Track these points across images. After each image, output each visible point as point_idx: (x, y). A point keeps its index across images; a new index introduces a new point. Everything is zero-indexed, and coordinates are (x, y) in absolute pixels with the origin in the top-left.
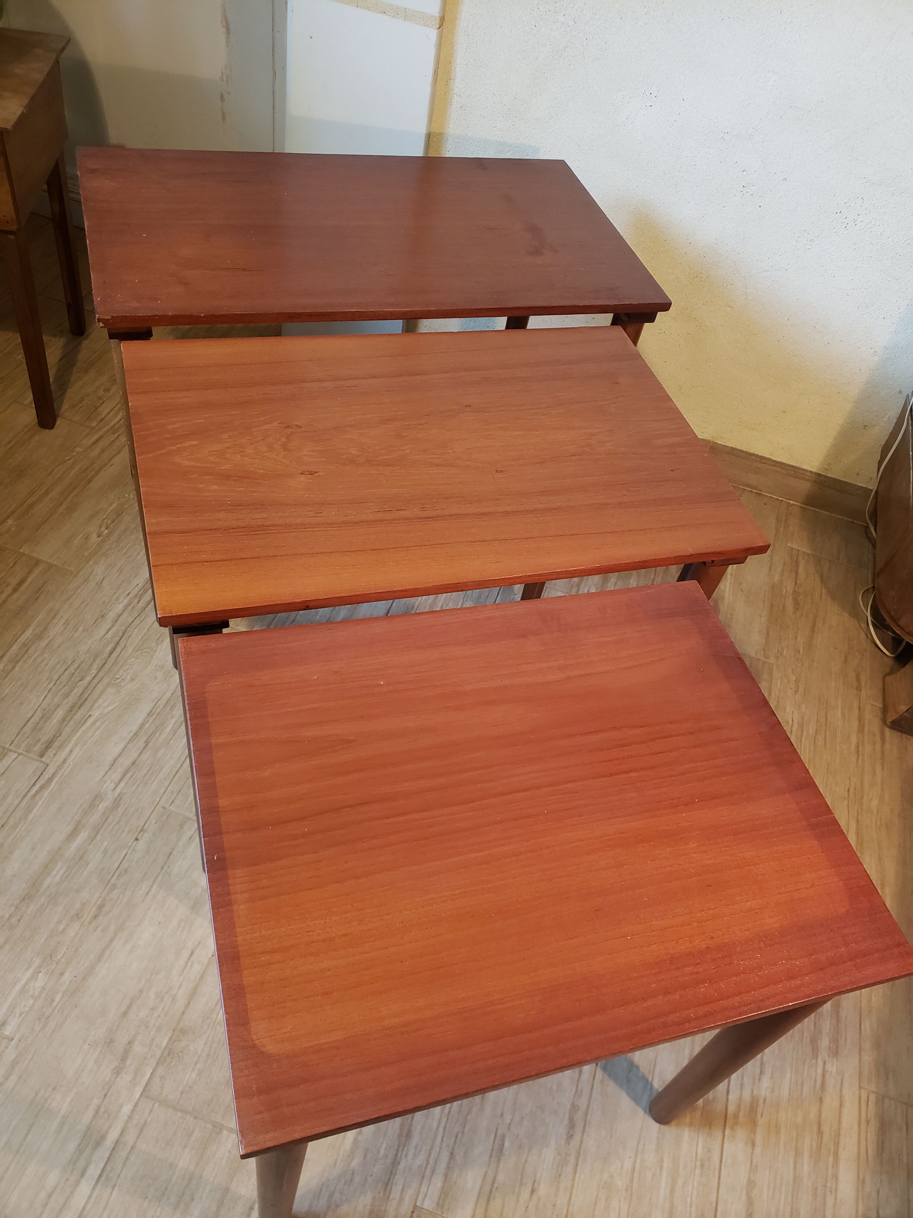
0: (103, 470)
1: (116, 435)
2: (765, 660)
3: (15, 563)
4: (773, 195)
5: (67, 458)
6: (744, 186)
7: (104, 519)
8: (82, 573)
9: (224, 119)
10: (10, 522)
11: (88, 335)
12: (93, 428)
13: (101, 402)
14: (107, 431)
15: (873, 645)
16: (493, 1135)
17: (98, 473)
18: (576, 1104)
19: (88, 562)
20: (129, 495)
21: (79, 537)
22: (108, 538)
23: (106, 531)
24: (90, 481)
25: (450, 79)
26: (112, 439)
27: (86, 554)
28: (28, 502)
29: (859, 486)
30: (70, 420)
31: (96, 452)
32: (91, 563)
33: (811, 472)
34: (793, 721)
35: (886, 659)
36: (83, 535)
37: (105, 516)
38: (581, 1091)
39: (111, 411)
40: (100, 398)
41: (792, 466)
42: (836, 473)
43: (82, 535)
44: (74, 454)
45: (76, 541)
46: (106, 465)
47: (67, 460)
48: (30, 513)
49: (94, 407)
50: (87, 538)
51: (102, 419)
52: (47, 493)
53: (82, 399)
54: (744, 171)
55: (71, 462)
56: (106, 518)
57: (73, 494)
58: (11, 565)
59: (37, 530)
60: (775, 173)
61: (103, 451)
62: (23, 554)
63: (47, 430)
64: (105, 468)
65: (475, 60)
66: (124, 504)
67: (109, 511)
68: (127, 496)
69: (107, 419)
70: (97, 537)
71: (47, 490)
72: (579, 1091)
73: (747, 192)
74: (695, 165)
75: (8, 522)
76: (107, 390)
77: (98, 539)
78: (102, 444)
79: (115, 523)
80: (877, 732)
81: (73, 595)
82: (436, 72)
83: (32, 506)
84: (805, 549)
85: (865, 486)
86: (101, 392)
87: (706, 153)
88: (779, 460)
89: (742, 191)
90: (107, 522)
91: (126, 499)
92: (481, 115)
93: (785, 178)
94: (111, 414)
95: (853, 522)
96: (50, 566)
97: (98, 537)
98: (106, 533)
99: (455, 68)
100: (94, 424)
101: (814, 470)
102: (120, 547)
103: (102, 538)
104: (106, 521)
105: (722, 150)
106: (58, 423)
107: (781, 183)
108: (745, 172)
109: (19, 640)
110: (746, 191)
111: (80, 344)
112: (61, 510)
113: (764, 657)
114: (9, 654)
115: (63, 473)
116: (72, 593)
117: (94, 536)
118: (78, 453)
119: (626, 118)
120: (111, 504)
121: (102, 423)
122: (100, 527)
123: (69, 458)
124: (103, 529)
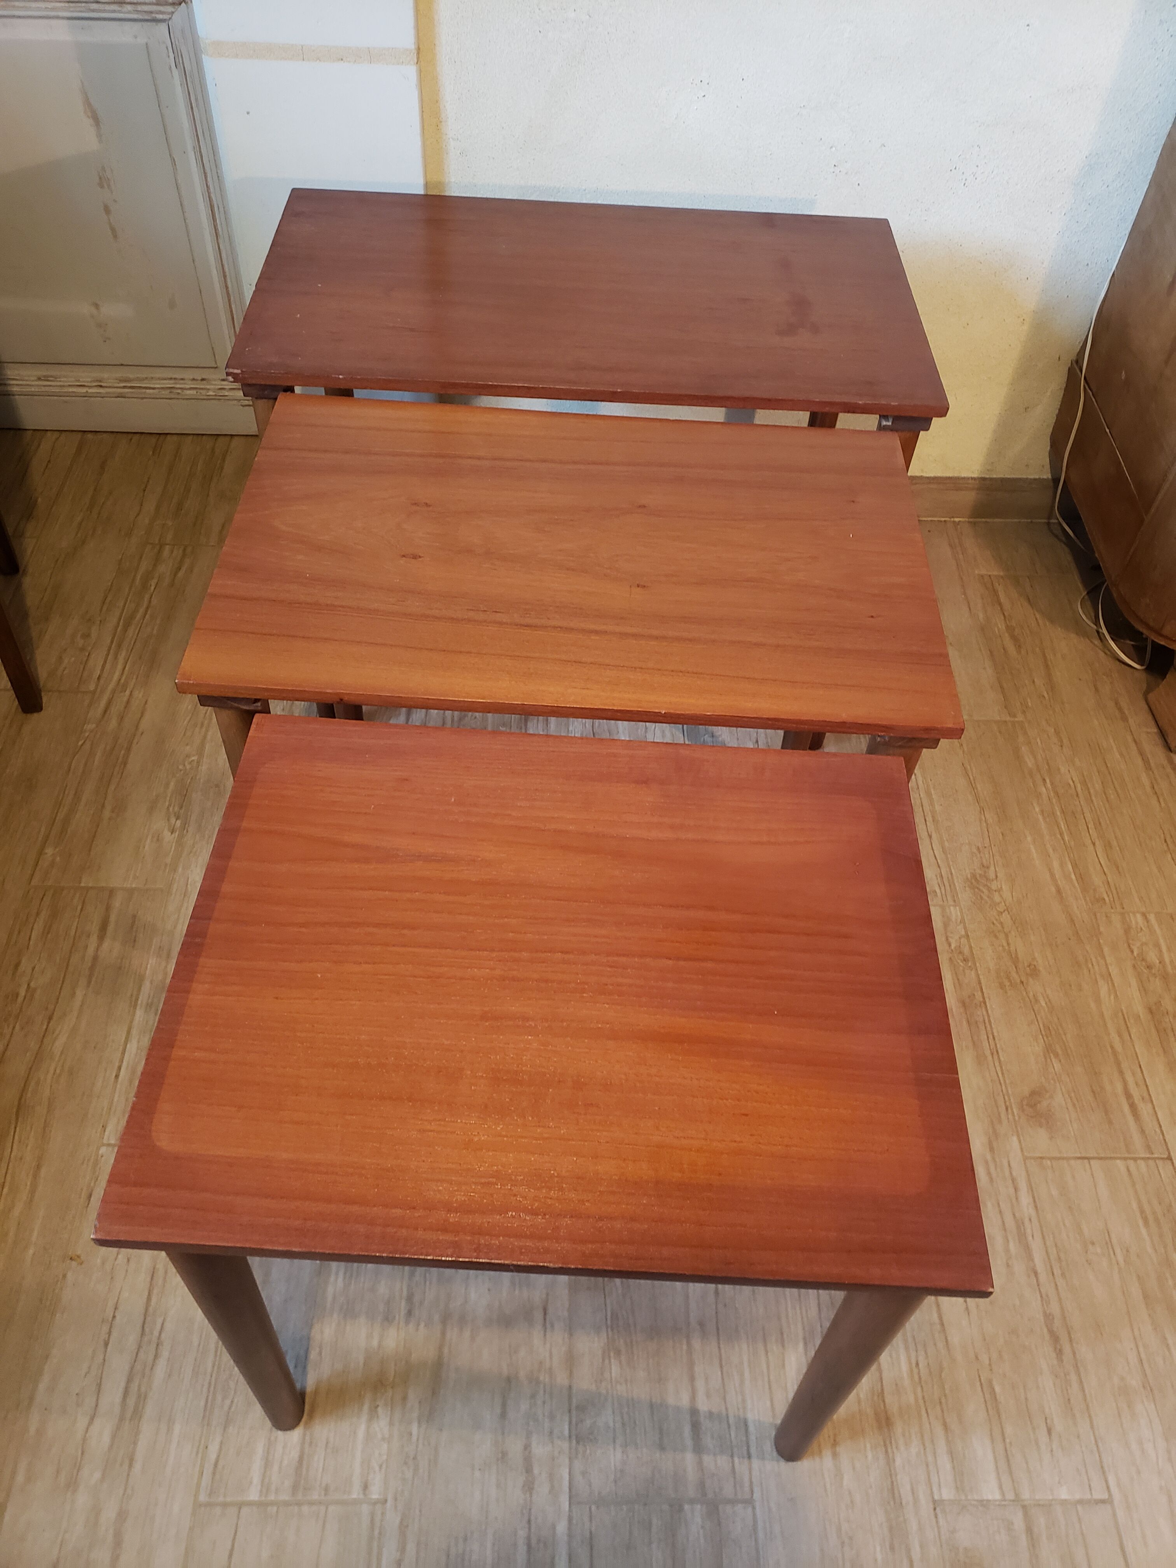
0: (134, 744)
1: (128, 693)
2: (1012, 719)
3: (84, 902)
4: (872, 167)
5: (80, 743)
6: (835, 166)
7: (168, 808)
8: (175, 886)
9: (115, 236)
10: (49, 851)
11: (24, 570)
12: (94, 692)
13: (87, 654)
14: (114, 692)
15: (1118, 663)
16: (978, 1384)
17: (129, 749)
18: (1048, 1312)
19: (175, 871)
20: (184, 765)
21: (148, 841)
22: (185, 831)
23: (179, 822)
24: (125, 763)
25: (441, 122)
26: (125, 699)
27: (168, 860)
28: (61, 816)
29: (1031, 479)
30: (60, 692)
31: (114, 723)
32: (180, 870)
33: (972, 478)
34: (1073, 782)
35: (1137, 674)
36: (153, 837)
37: (167, 804)
38: (1047, 1296)
39: (105, 662)
40: (82, 649)
41: (950, 478)
42: (1002, 472)
43: (150, 837)
44: (87, 734)
45: (147, 847)
46: (135, 735)
47: (82, 745)
48: (69, 832)
49: (81, 663)
50: (158, 839)
51: (99, 676)
52: (77, 796)
53: (60, 659)
54: (831, 148)
55: (87, 746)
56: (170, 805)
57: (112, 787)
58: (79, 908)
59: (90, 850)
60: (870, 141)
61: (121, 719)
62: (88, 889)
63: (36, 715)
64: (136, 741)
66: (183, 779)
67: (169, 795)
68: (181, 767)
69: (105, 675)
71: (75, 794)
72: (1044, 1296)
73: (840, 171)
75: (46, 854)
76: (86, 636)
77: (173, 835)
78: (114, 710)
79: (184, 808)
80: (1165, 763)
81: (178, 919)
83: (67, 821)
84: (996, 572)
85: (1037, 477)
86: (80, 642)
87: (782, 136)
88: (932, 475)
89: (833, 172)
90: (173, 810)
91: (182, 772)
93: (883, 144)
94: (108, 666)
95: (1032, 522)
96: (131, 891)
97: (172, 833)
98: (179, 825)
99: (444, 107)
100: (92, 687)
101: (975, 475)
102: (207, 836)
103: (177, 833)
104: (171, 809)
105: (800, 129)
106: (45, 699)
107: (879, 151)
108: (834, 148)
109: (139, 1002)
111: (19, 586)
112: (107, 813)
113: (1010, 716)
114: (136, 1023)
115: (86, 764)
116: (176, 916)
117: (167, 834)
118: (91, 731)
120: (167, 785)
121: (102, 681)
122: (168, 820)
123: (83, 741)
124: (173, 820)
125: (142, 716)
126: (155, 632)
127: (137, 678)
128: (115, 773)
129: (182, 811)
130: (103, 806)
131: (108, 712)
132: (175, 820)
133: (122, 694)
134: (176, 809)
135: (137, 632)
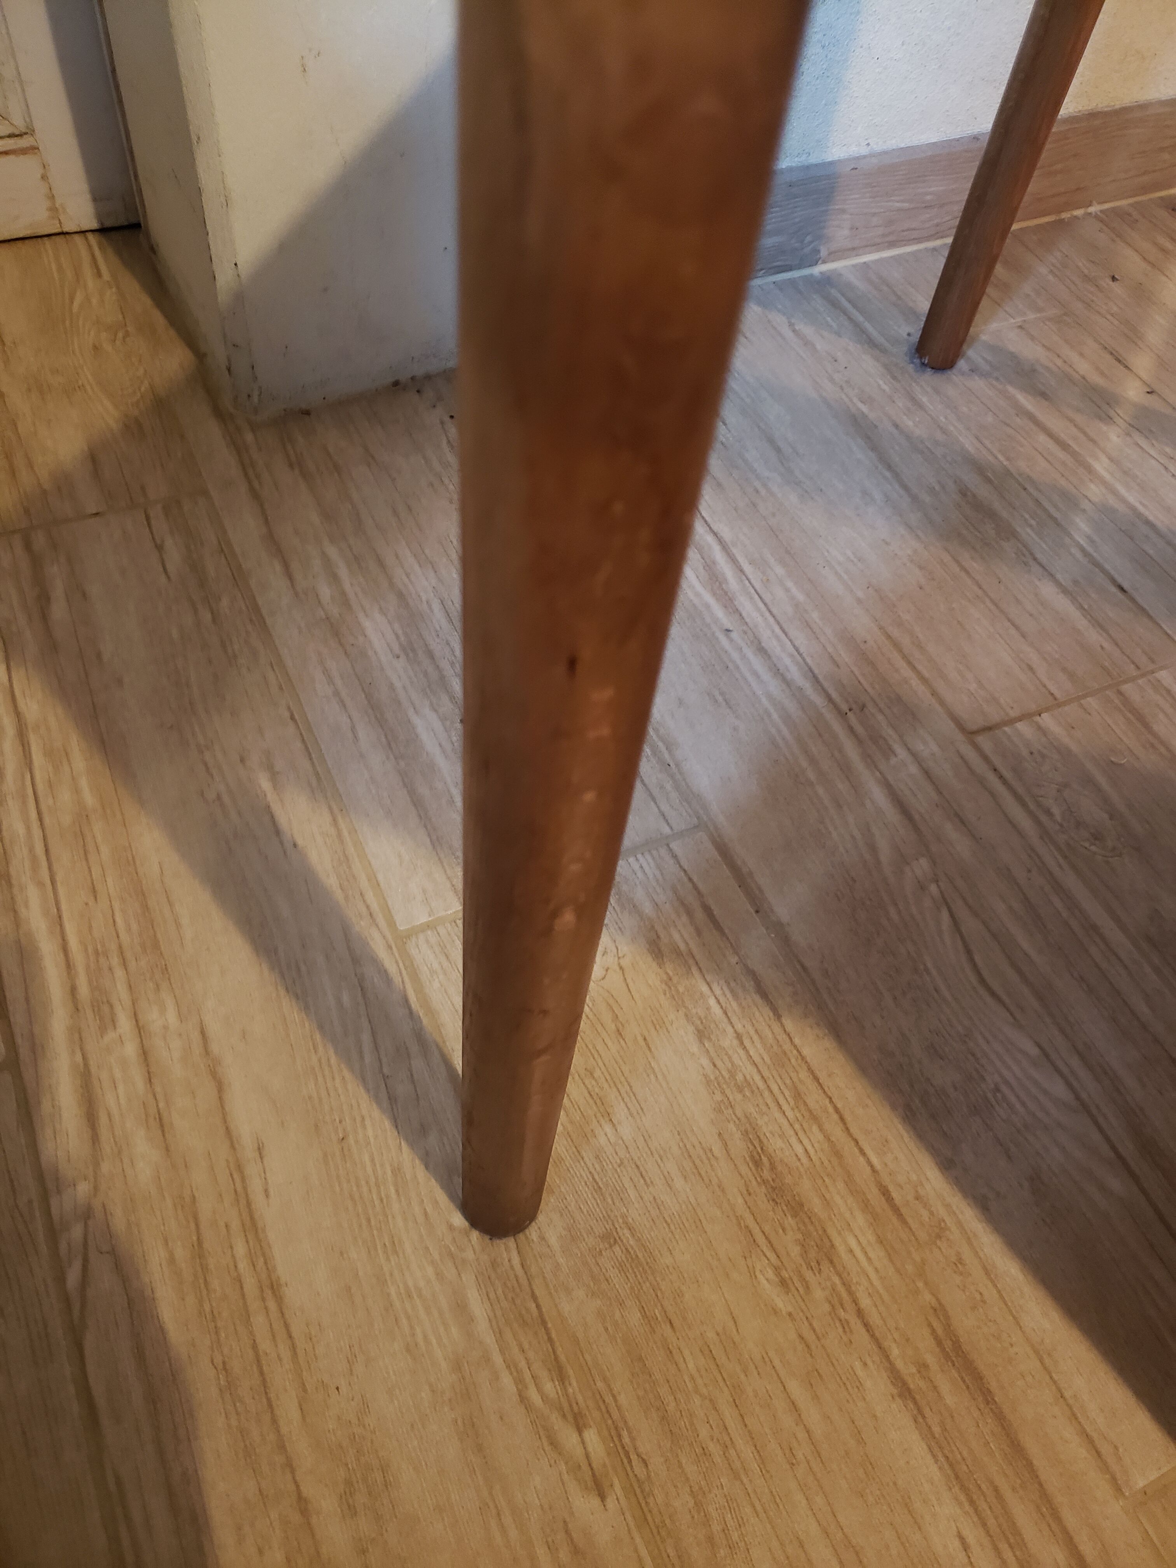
0: (258, 1198)
1: (125, 1023)
7: (523, 1399)
14: (77, 1036)
23: (591, 1435)
26: (131, 1049)
46: (240, 1168)
56: (519, 1381)
64: (255, 1186)
70: (596, 1502)
77: (611, 1502)
90: (544, 1397)
97: (602, 1497)
122: (554, 1444)
123: (77, 1266)
124: (569, 1438)
125: (220, 1087)
126: (89, 799)
127: (124, 964)
128: (265, 1345)
129: (574, 1387)
130: (303, 1504)
131: (103, 1119)
132: (574, 1438)
133: (111, 1035)
134: (549, 1387)
135: (33, 814)
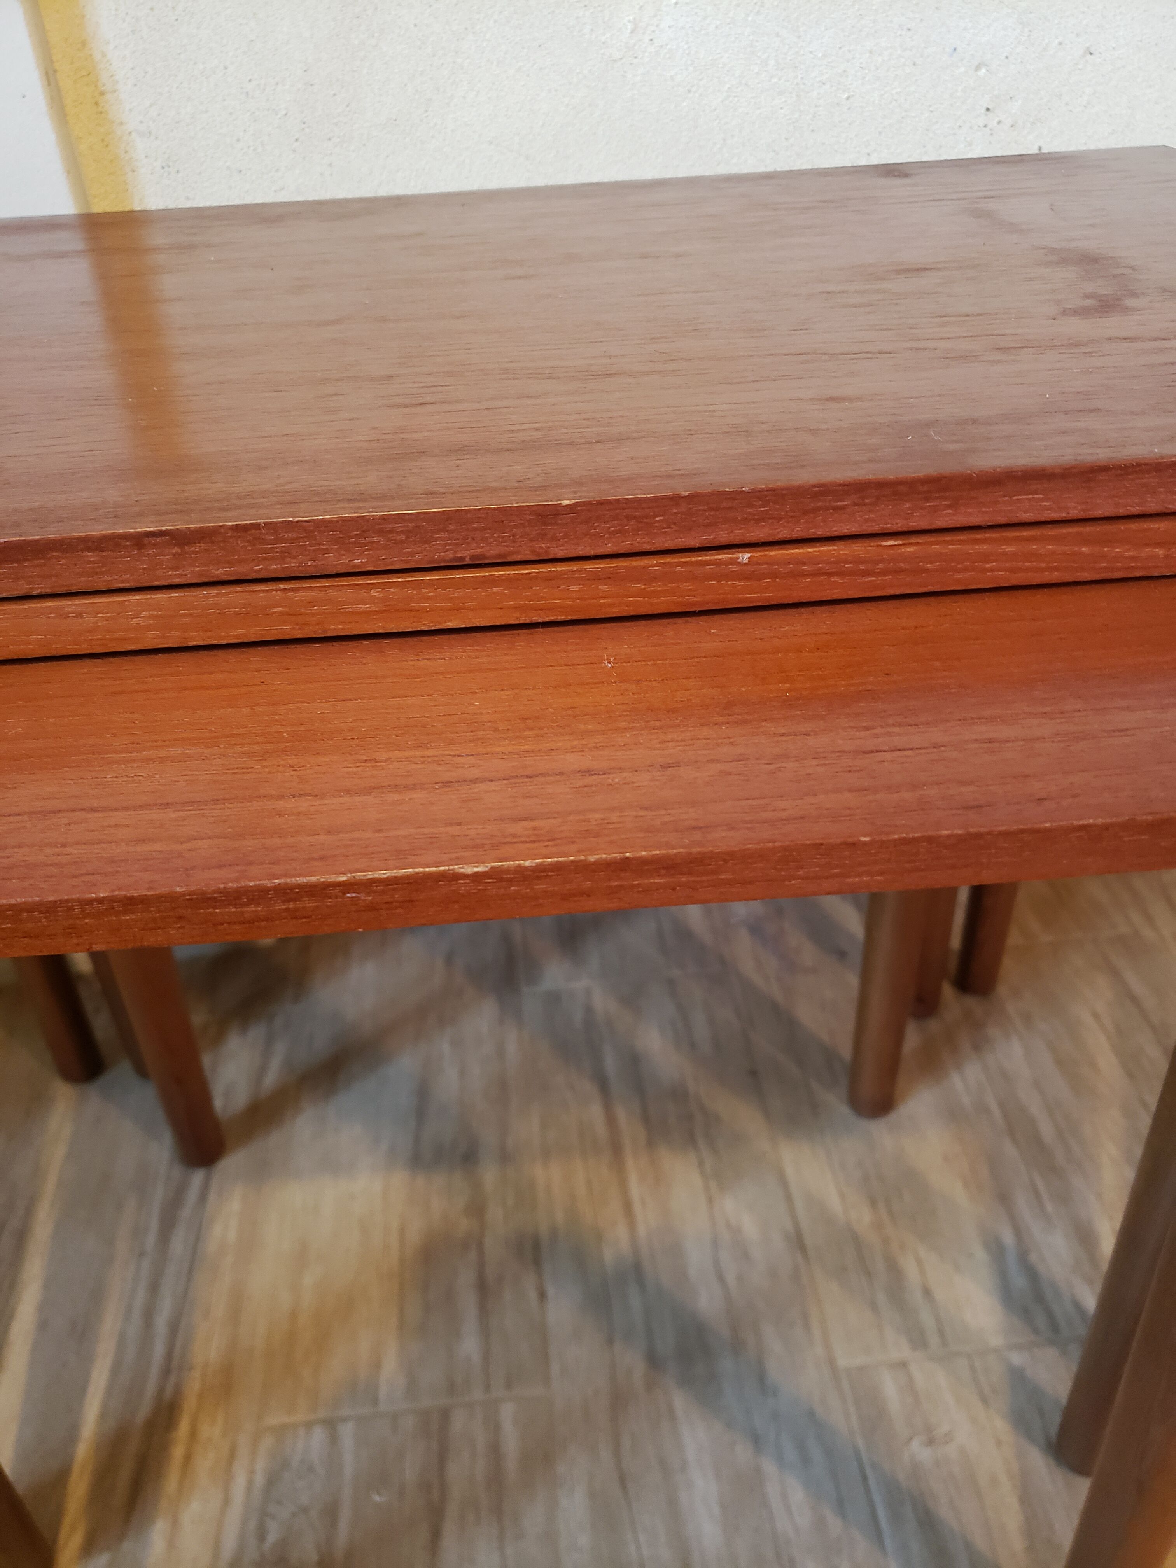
4: (1067, 104)
6: (988, 110)
25: (102, 94)
54: (978, 68)
60: (1060, 43)
65: (152, 9)
73: (999, 122)
74: (848, 98)
82: (50, 76)
87: (871, 52)
89: (985, 126)
92: (228, 168)
93: (1088, 48)
99: (104, 55)
105: (909, 30)
107: (1080, 67)
108: (983, 71)
110: (997, 119)
119: (632, 32)
